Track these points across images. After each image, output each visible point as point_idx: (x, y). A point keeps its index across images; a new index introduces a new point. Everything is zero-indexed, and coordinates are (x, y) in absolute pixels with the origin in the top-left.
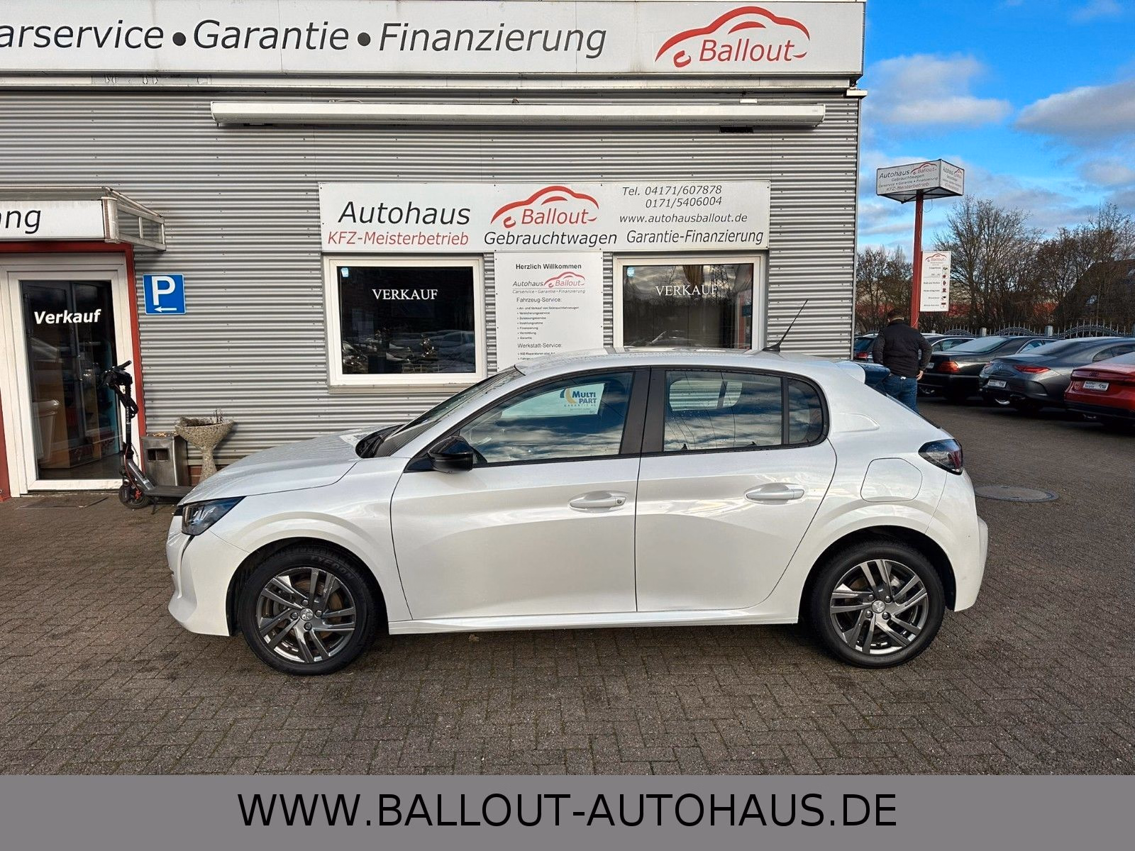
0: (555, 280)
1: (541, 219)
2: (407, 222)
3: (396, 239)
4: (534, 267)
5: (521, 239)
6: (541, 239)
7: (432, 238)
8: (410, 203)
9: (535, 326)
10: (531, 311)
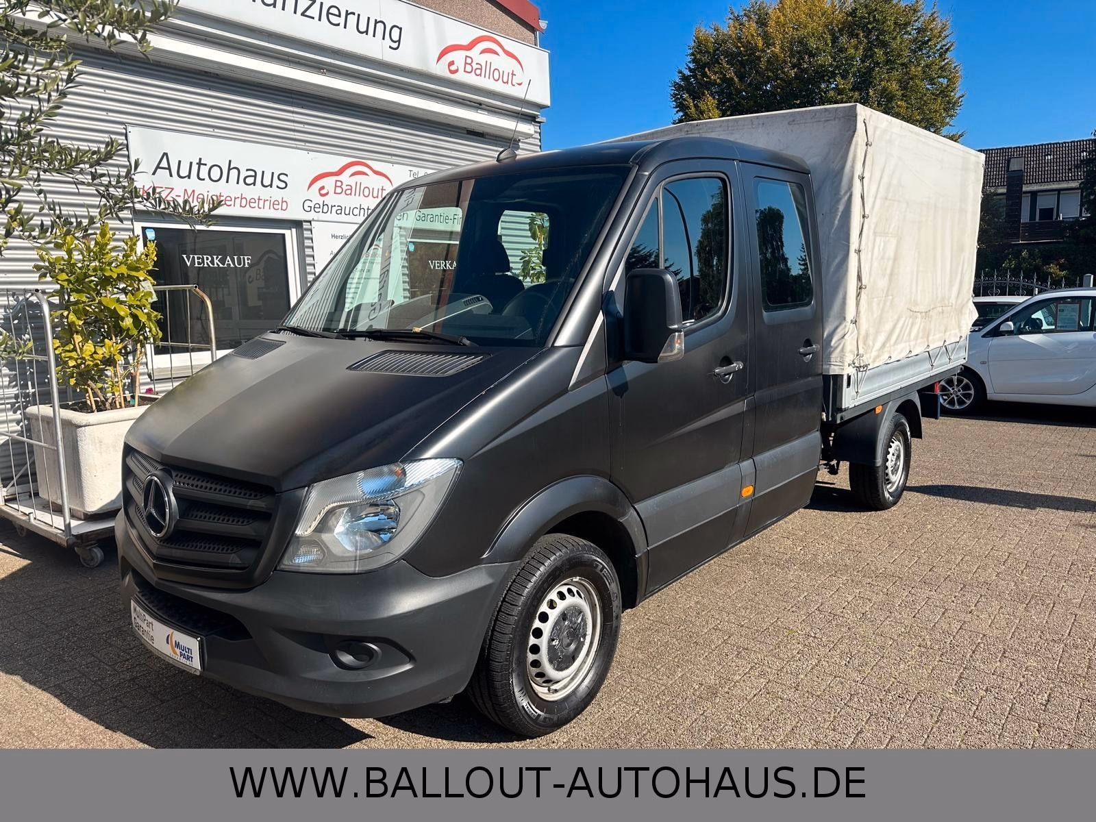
1: (348, 192)
2: (227, 182)
5: (334, 209)
7: (253, 201)
8: (230, 161)
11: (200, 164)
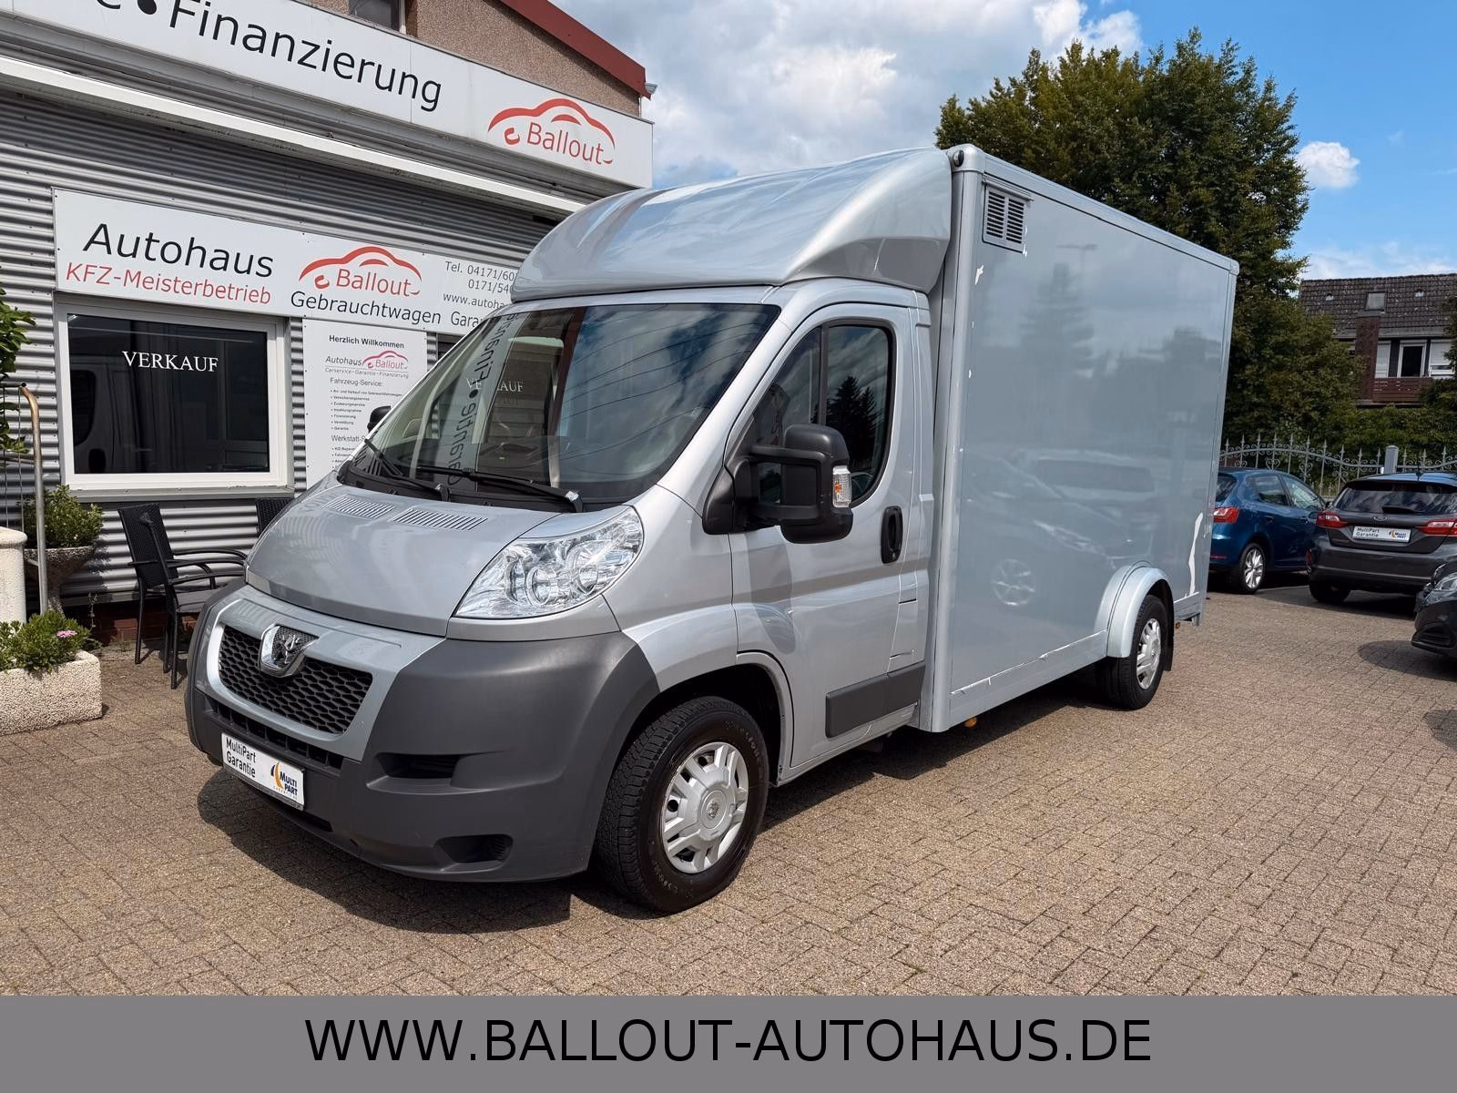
0: (373, 361)
1: (357, 284)
2: (187, 264)
3: (172, 284)
4: (351, 341)
5: (335, 305)
6: (360, 308)
7: (220, 289)
8: (193, 239)
9: (351, 414)
10: (348, 395)
11: (150, 240)
